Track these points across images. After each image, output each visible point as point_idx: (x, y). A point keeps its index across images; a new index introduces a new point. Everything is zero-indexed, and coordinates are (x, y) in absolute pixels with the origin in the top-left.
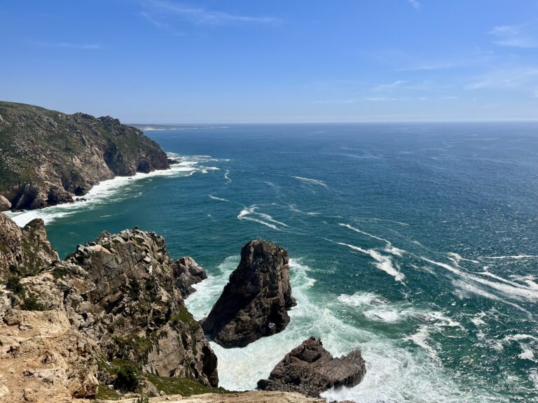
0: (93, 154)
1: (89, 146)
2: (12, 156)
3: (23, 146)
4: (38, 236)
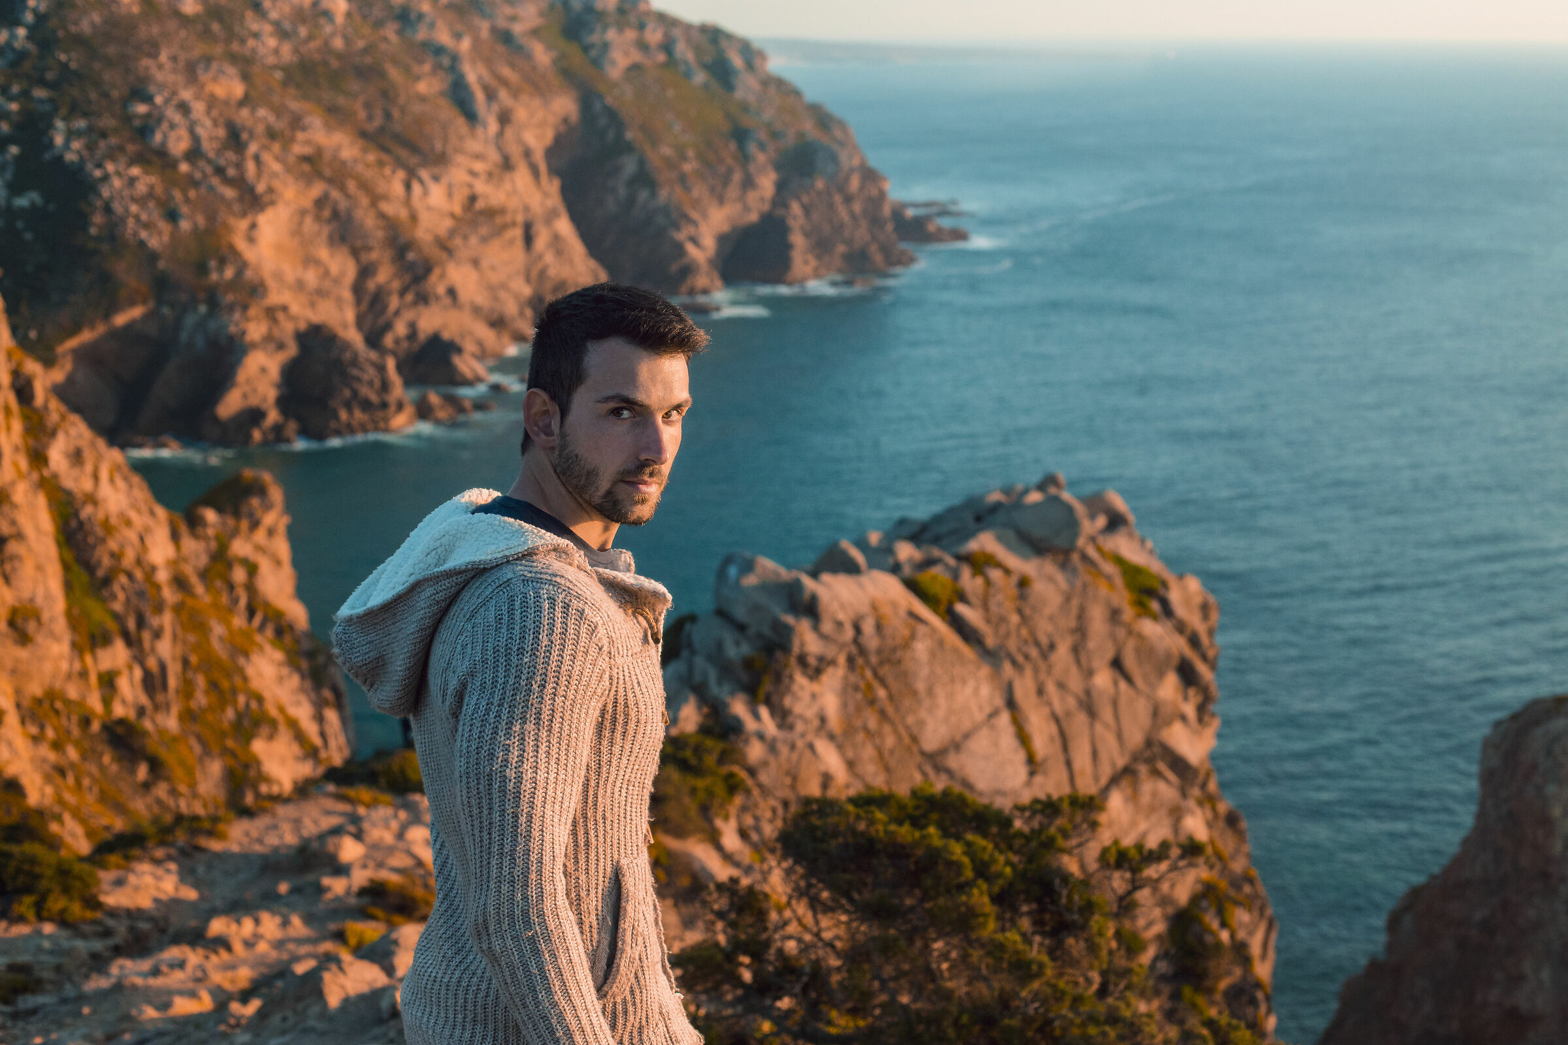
0: (507, 165)
1: (493, 127)
2: (132, 163)
3: (184, 108)
4: (251, 568)
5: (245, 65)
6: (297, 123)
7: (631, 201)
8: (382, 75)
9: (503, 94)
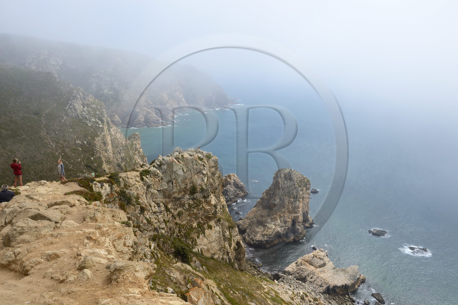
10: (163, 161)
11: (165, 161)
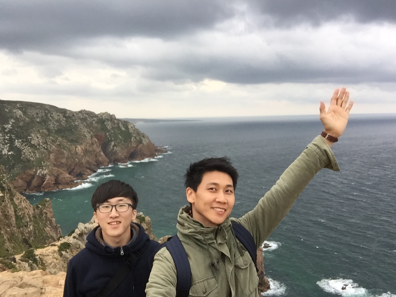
0: (93, 144)
2: (29, 146)
3: (38, 138)
4: (46, 213)
5: (49, 130)
6: (57, 139)
7: (113, 149)
8: (72, 130)
9: (91, 133)
10: (86, 229)
11: (88, 230)
